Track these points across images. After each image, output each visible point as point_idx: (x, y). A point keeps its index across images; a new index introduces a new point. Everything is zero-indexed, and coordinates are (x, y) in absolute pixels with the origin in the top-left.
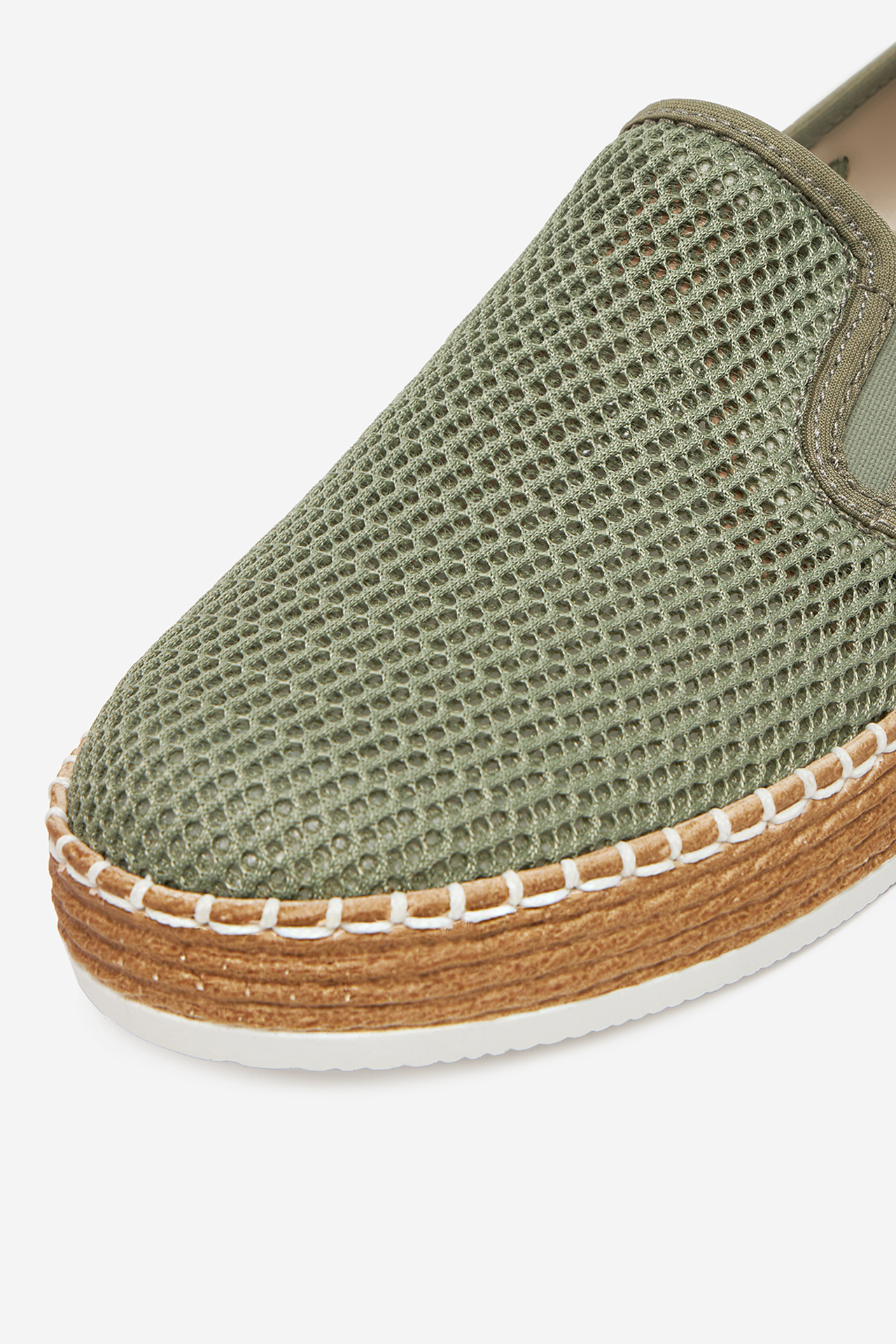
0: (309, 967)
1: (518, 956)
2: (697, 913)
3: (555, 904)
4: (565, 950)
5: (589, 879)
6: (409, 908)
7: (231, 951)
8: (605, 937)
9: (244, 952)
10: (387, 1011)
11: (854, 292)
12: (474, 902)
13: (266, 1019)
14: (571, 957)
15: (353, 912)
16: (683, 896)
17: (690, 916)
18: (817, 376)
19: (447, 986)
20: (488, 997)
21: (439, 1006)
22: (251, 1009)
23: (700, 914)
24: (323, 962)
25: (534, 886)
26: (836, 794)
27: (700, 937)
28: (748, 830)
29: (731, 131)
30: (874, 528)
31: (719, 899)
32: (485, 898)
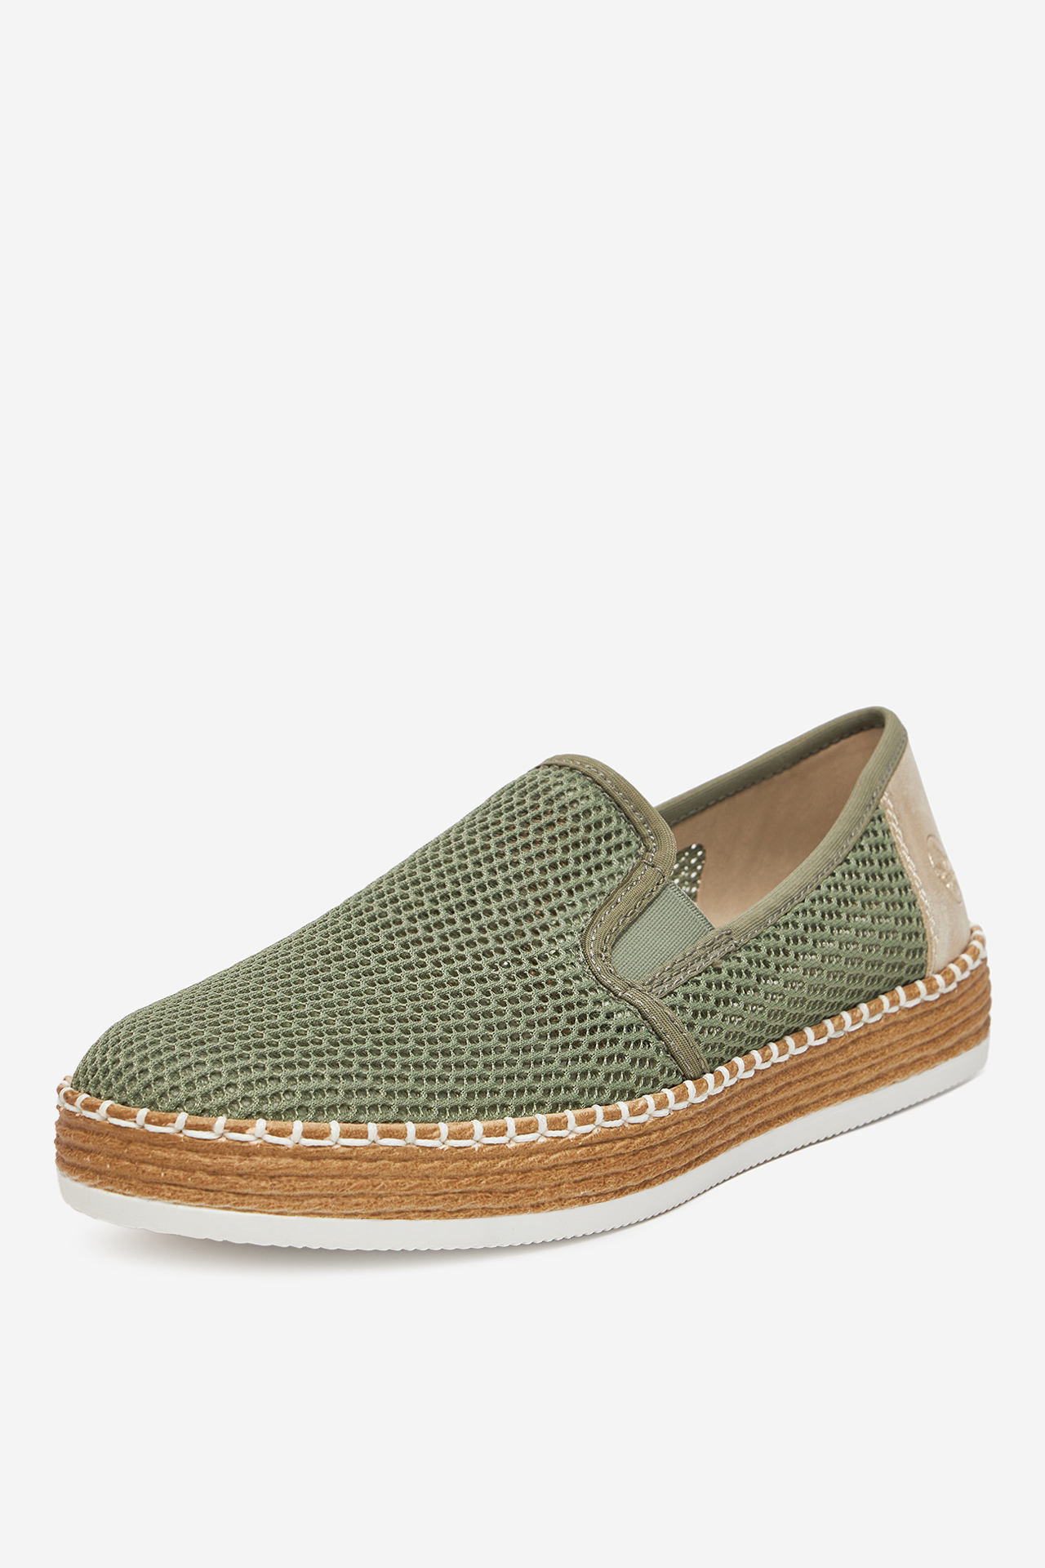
0: (202, 1159)
1: (333, 1177)
2: (455, 1182)
3: (361, 1147)
4: (364, 1181)
5: (384, 1137)
6: (266, 1129)
7: (155, 1145)
8: (392, 1180)
9: (163, 1147)
10: (247, 1198)
11: (639, 864)
12: (308, 1132)
13: (172, 1194)
14: (368, 1186)
15: (232, 1125)
16: (446, 1167)
17: (450, 1182)
18: (601, 907)
19: (286, 1186)
20: (311, 1201)
21: (280, 1200)
22: (164, 1187)
23: (457, 1184)
24: (211, 1157)
25: (347, 1131)
26: (562, 1138)
27: (457, 1200)
28: (495, 1138)
29: (580, 767)
30: (620, 997)
31: (471, 1178)
32: (315, 1132)
